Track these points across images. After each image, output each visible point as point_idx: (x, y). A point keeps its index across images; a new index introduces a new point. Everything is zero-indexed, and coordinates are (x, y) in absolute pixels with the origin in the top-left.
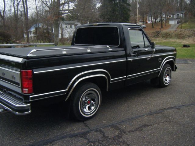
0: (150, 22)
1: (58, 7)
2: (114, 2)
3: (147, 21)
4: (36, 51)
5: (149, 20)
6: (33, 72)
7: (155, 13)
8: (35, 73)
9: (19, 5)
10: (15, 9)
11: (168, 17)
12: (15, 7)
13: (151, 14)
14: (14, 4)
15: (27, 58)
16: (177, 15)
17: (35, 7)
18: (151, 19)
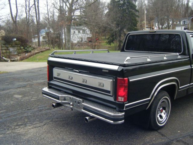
0: (157, 28)
1: (71, 13)
2: (123, 8)
3: (154, 27)
4: (130, 58)
5: (155, 26)
6: (129, 80)
7: (162, 20)
8: (130, 80)
9: (30, 10)
10: (27, 14)
11: (175, 23)
12: (27, 13)
13: (158, 20)
14: (26, 9)
15: (124, 66)
16: (184, 21)
17: (47, 12)
18: (158, 25)
